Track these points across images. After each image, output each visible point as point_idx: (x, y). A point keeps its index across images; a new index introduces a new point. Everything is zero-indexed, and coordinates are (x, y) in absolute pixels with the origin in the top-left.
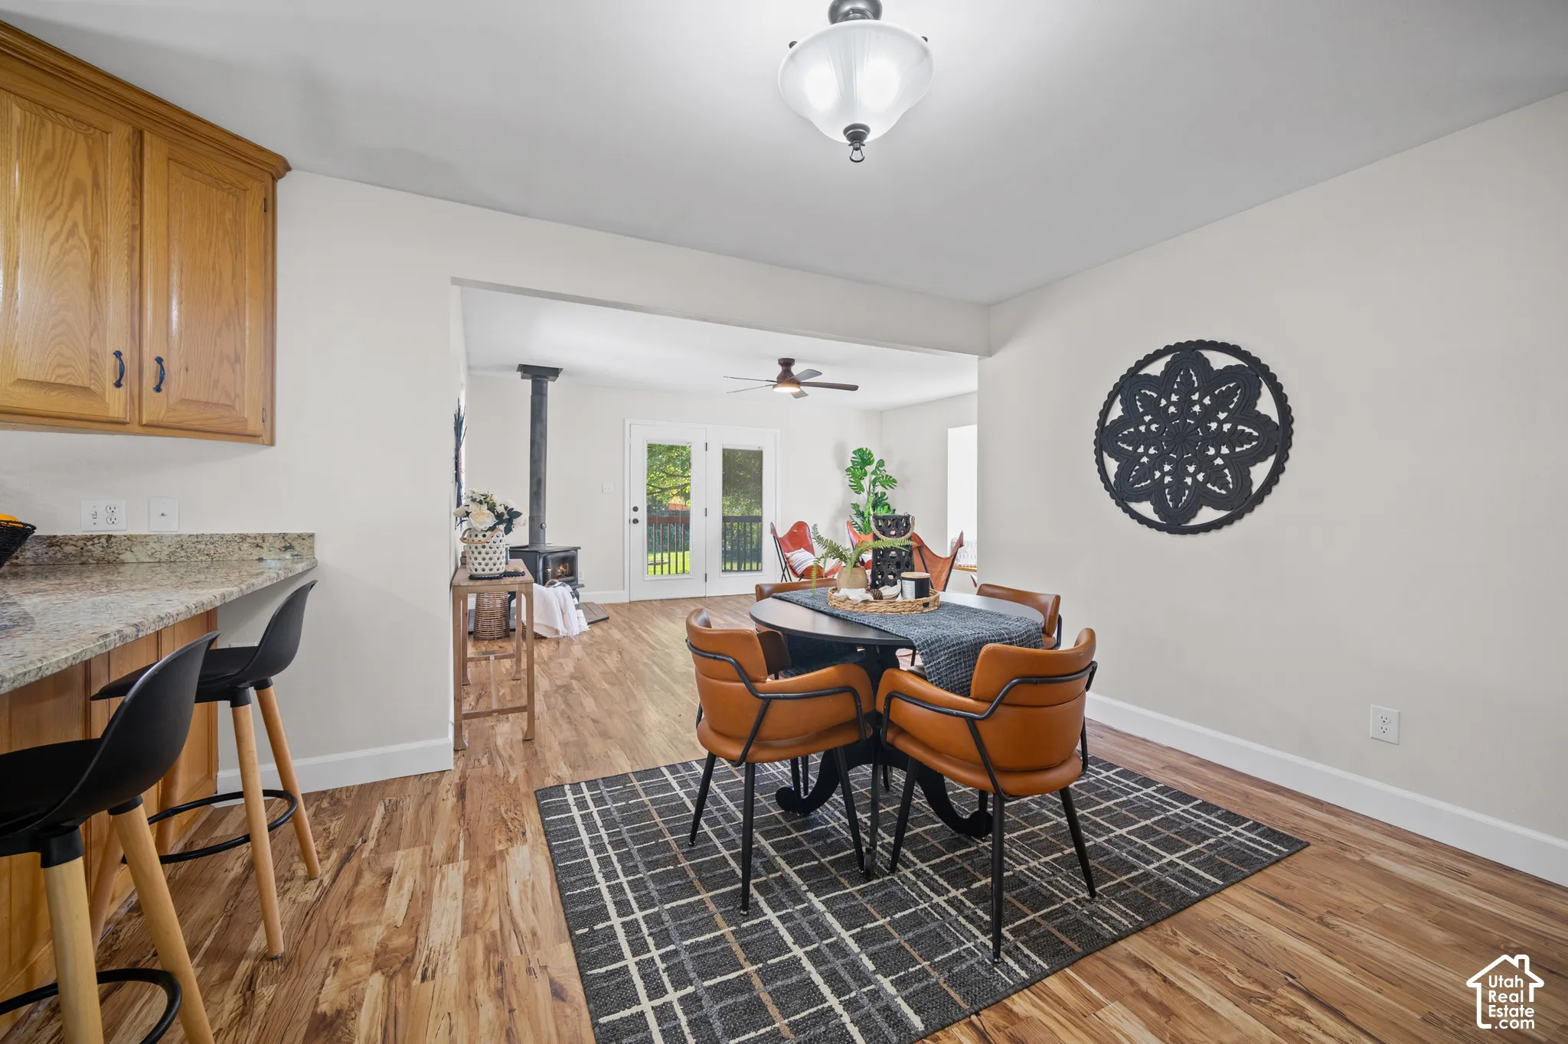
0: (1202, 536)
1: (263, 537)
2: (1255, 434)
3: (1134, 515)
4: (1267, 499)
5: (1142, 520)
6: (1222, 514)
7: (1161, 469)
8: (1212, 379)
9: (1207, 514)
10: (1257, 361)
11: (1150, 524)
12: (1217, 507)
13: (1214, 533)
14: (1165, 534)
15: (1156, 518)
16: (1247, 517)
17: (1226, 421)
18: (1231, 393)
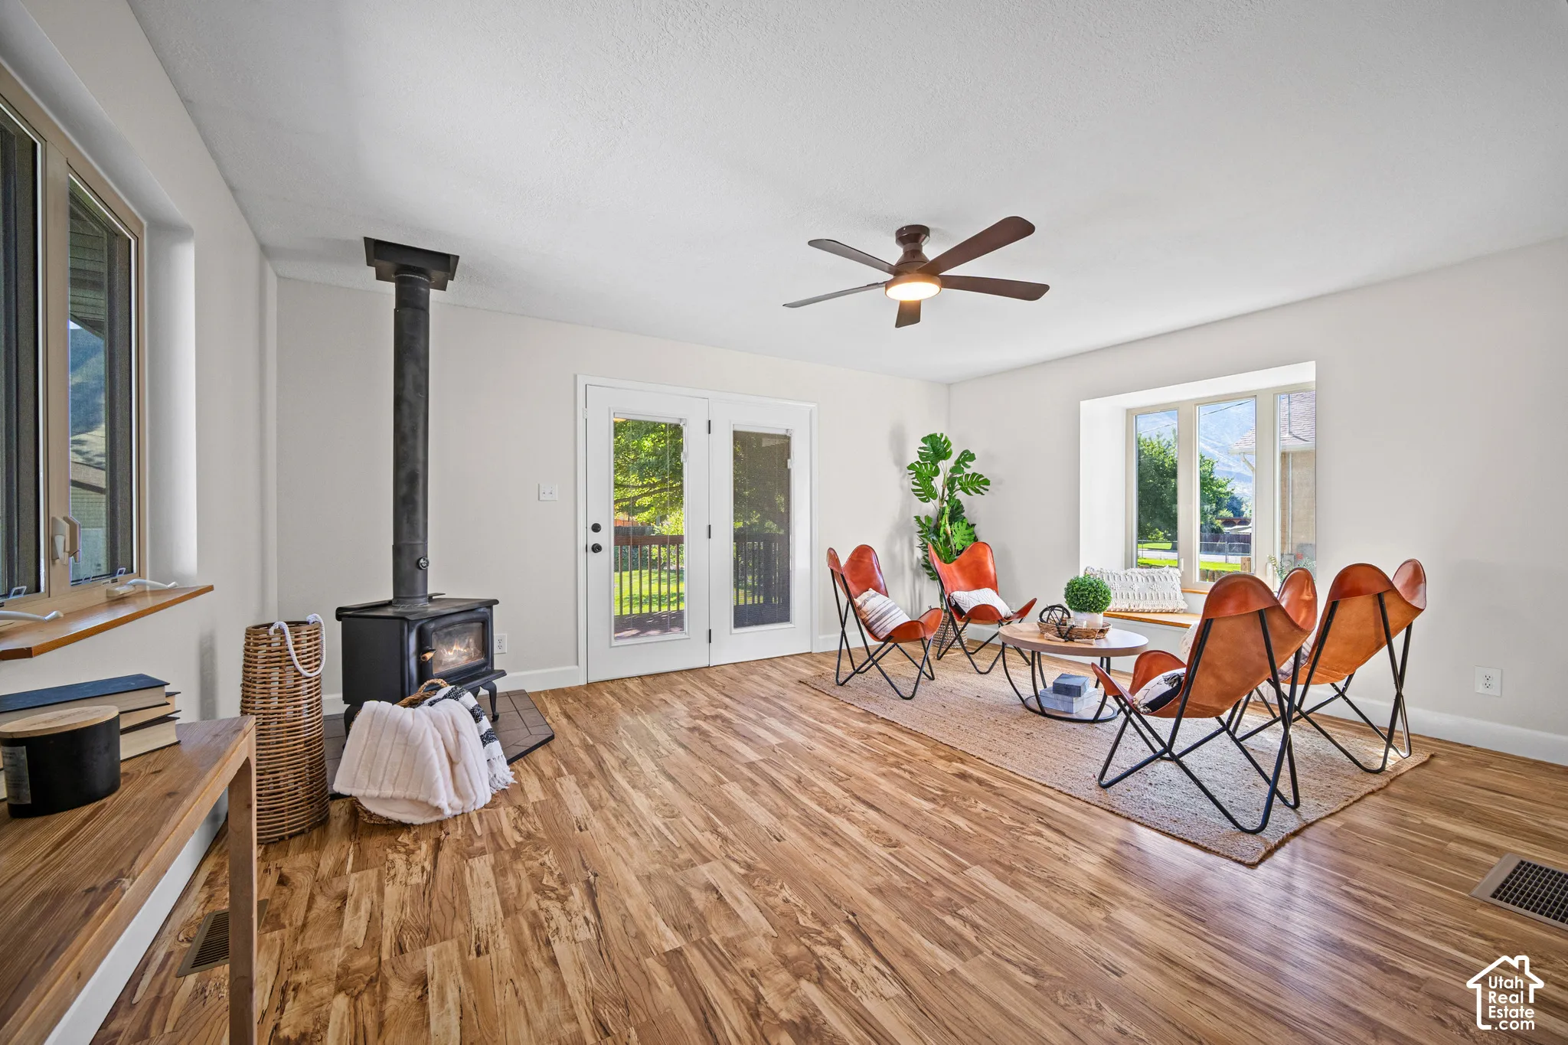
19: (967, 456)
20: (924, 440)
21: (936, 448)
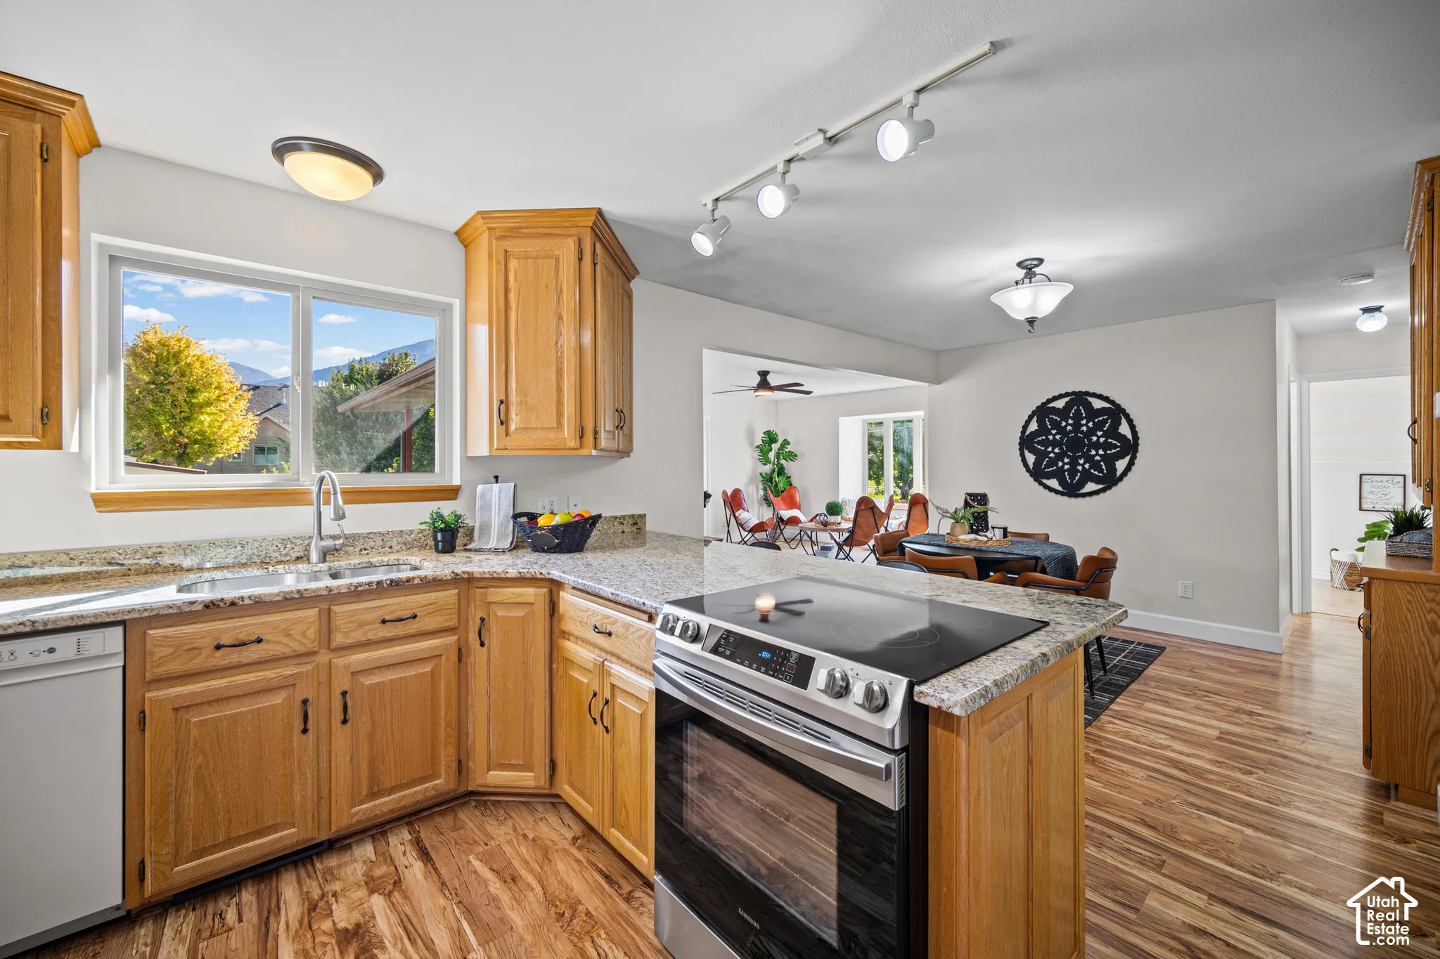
0: (1088, 499)
1: (624, 517)
2: (1119, 444)
3: (1046, 487)
4: (1125, 479)
5: (1051, 490)
6: (1100, 486)
7: (1063, 461)
8: (1093, 413)
9: (1091, 487)
10: (1119, 406)
11: (1057, 492)
12: (1097, 483)
13: (1095, 497)
14: (1066, 498)
15: (1060, 489)
16: (1114, 489)
17: (1102, 436)
18: (1105, 421)
19: (786, 442)
20: (764, 433)
21: (771, 438)
